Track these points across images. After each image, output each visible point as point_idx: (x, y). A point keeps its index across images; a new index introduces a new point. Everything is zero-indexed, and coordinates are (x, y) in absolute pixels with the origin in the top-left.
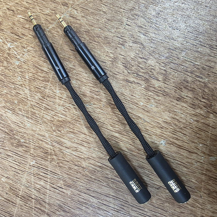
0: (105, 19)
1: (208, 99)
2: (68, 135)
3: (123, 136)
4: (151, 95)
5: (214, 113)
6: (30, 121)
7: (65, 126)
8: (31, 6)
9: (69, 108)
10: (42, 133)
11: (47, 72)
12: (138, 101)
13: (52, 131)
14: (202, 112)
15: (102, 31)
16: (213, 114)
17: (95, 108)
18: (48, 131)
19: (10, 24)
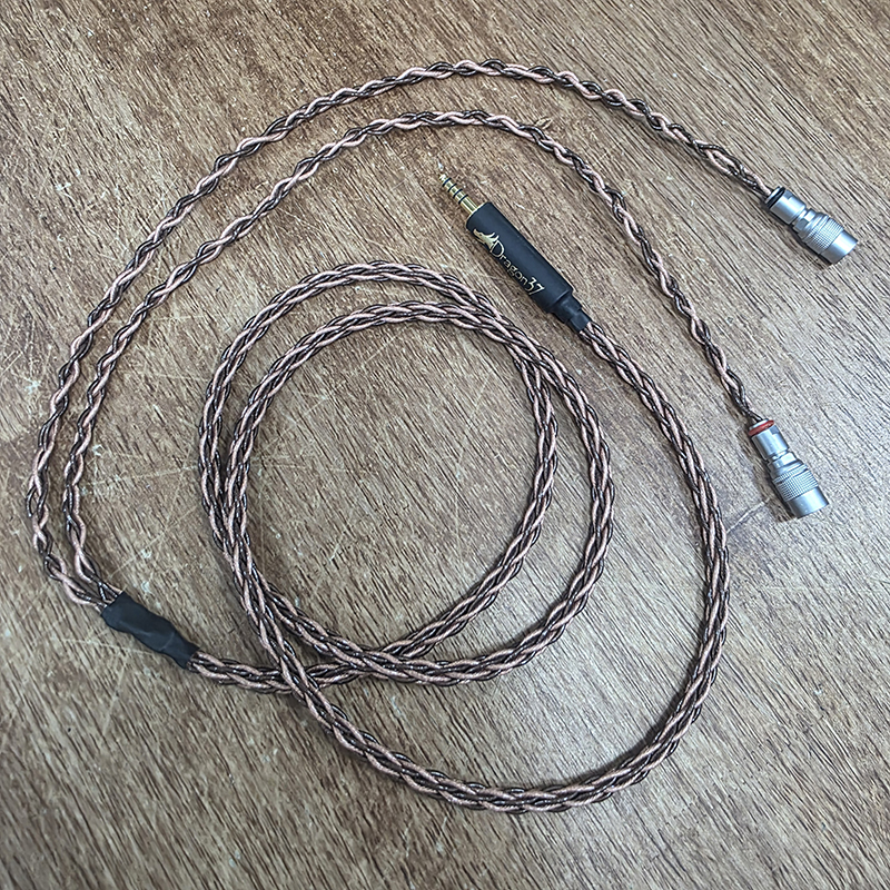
0: (303, 523)
1: (378, 822)
2: (67, 709)
3: (169, 786)
4: (281, 736)
5: (372, 862)
6: (17, 626)
7: (75, 685)
8: (190, 404)
9: (111, 652)
10: (20, 670)
11: (123, 549)
12: (248, 729)
13: (42, 679)
14: (351, 842)
15: (281, 542)
16: (369, 861)
17: (159, 687)
18: (36, 672)
19: (128, 408)
